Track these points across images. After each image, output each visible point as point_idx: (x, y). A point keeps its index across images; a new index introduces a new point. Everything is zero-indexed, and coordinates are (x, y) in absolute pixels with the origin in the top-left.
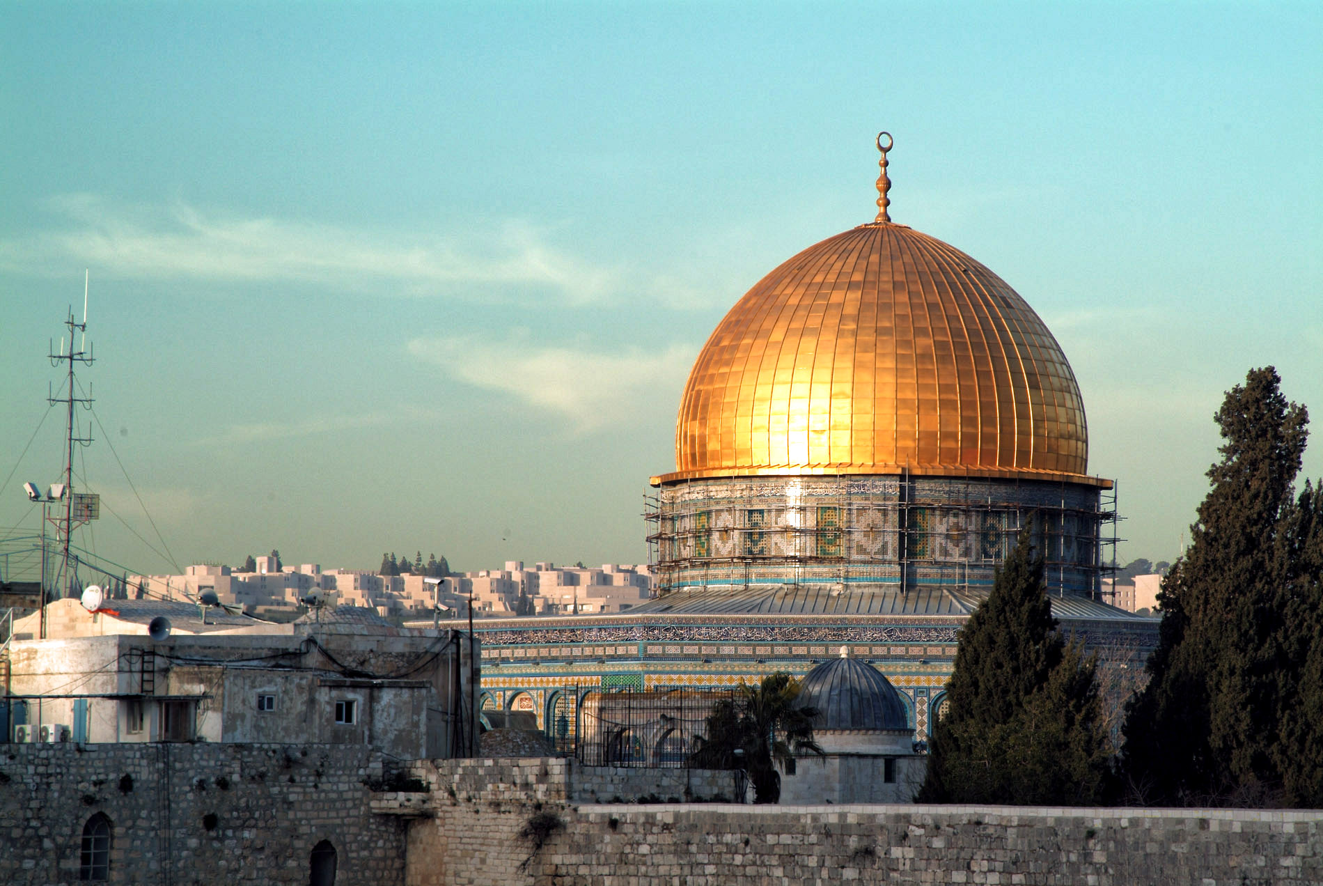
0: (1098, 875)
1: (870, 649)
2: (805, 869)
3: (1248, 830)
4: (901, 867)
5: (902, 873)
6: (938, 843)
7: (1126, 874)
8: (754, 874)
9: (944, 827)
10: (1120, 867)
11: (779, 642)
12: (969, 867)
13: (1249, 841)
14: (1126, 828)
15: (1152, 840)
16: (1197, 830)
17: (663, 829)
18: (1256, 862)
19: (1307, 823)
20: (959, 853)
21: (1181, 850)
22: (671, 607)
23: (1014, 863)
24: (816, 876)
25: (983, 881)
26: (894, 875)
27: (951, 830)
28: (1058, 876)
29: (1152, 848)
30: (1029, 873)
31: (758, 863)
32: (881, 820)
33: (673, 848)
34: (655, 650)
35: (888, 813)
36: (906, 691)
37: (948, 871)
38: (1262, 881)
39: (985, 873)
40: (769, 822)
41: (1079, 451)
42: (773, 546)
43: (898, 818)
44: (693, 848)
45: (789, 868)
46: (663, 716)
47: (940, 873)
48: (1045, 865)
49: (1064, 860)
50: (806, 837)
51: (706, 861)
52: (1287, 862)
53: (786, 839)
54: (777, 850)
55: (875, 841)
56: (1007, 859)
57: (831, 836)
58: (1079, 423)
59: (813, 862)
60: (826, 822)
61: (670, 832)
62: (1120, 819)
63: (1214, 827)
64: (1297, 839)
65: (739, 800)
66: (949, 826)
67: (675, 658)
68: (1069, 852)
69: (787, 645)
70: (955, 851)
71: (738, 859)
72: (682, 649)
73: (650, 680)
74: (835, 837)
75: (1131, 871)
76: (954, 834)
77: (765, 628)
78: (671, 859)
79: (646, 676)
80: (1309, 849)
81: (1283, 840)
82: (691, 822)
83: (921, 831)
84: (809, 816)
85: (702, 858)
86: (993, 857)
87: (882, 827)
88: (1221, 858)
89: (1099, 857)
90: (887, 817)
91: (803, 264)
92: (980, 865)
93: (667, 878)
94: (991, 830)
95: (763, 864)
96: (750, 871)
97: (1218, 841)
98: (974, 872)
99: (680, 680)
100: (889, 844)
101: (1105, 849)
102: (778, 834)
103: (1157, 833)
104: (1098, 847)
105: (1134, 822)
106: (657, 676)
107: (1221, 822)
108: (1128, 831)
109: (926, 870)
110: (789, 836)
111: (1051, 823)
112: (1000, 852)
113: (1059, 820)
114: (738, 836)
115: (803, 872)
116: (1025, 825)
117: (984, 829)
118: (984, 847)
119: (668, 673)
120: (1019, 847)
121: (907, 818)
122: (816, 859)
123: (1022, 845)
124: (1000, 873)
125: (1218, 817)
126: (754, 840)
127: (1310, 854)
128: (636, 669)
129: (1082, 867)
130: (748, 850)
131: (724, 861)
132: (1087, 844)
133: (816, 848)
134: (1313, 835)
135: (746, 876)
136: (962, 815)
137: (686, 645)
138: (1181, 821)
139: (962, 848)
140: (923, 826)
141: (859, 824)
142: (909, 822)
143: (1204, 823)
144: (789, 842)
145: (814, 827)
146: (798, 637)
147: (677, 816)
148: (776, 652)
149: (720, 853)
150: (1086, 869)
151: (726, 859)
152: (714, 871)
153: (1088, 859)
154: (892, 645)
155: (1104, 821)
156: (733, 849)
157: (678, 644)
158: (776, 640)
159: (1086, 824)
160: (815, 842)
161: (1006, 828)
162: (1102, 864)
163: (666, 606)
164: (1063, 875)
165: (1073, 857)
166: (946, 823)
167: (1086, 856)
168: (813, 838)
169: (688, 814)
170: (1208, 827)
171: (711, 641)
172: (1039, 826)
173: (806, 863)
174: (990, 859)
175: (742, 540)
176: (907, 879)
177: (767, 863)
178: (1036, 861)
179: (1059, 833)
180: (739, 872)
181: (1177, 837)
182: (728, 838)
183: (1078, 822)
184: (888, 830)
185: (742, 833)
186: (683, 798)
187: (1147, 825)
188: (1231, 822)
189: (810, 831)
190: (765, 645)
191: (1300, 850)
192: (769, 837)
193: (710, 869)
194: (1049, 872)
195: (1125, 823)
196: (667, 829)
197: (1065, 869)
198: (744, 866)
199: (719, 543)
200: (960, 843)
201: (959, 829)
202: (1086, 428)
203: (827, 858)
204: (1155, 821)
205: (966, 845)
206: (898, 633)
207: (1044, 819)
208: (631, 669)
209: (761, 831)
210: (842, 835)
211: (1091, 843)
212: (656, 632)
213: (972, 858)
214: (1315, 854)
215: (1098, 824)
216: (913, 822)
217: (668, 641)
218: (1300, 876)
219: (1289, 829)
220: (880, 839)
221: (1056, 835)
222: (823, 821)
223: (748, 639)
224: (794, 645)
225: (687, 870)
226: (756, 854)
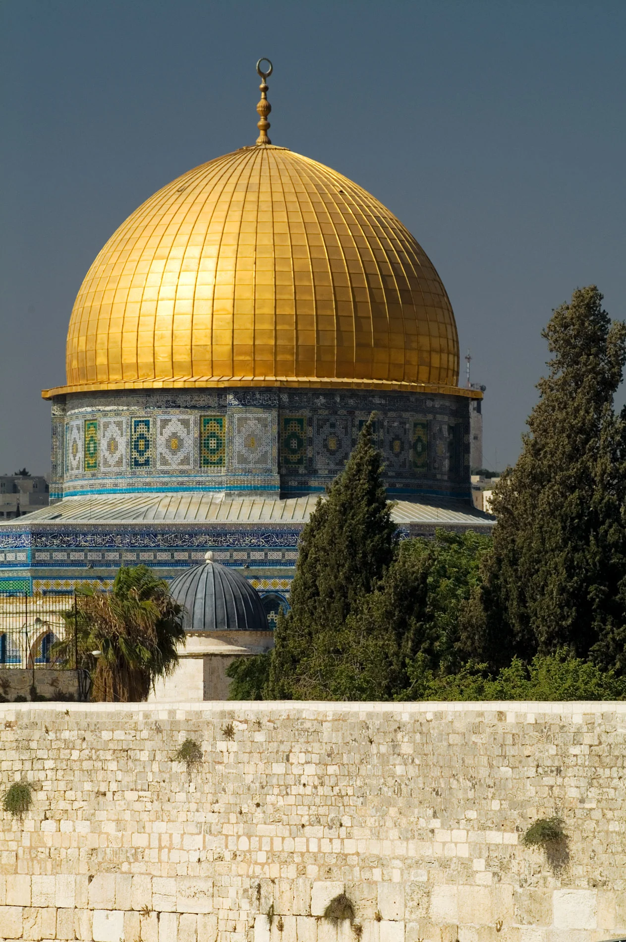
0: (406, 765)
1: (249, 554)
2: (137, 763)
3: (542, 721)
4: (225, 760)
5: (227, 766)
6: (260, 737)
7: (431, 763)
8: (91, 768)
9: (264, 721)
10: (425, 757)
11: (162, 547)
12: (288, 760)
13: (542, 731)
14: (431, 721)
15: (454, 732)
16: (496, 722)
17: (6, 726)
18: (547, 751)
19: (594, 714)
20: (279, 746)
21: (481, 741)
22: (61, 515)
23: (329, 755)
24: (147, 769)
25: (301, 772)
26: (219, 767)
27: (272, 725)
28: (369, 766)
29: (454, 739)
30: (343, 765)
31: (94, 757)
32: (207, 716)
33: (15, 744)
34: (43, 556)
35: (214, 709)
36: (283, 594)
37: (268, 763)
38: (553, 769)
39: (303, 764)
40: (104, 720)
41: (451, 364)
42: (159, 456)
43: (223, 714)
44: (33, 745)
45: (122, 762)
46: (38, 620)
47: (261, 766)
48: (357, 756)
49: (375, 751)
50: (138, 733)
51: (46, 757)
52: (574, 750)
53: (119, 735)
54: (111, 746)
55: (202, 736)
56: (323, 751)
57: (161, 732)
58: (450, 337)
59: (144, 756)
60: (156, 718)
61: (12, 730)
62: (425, 713)
63: (511, 719)
64: (585, 729)
65: (83, 698)
66: (269, 721)
67: (62, 563)
68: (379, 744)
69: (169, 550)
70: (275, 744)
71: (75, 754)
72: (68, 555)
73: (38, 585)
74: (164, 733)
75: (435, 761)
76: (274, 728)
77: (148, 535)
78: (13, 754)
79: (34, 581)
80: (596, 738)
81: (573, 730)
82: (32, 720)
83: (245, 726)
84: (141, 714)
85: (41, 754)
86: (310, 749)
87: (208, 723)
88: (516, 747)
89: (406, 749)
90: (214, 713)
91: (187, 185)
92: (298, 757)
93: (10, 773)
94: (307, 725)
95: (98, 759)
96: (87, 765)
97: (514, 732)
98: (292, 764)
99: (67, 585)
100: (214, 738)
101: (412, 741)
102: (113, 731)
103: (460, 726)
104: (406, 739)
105: (439, 716)
106: (44, 581)
107: (517, 715)
108: (432, 724)
109: (248, 763)
110: (123, 732)
111: (363, 717)
112: (316, 745)
113: (370, 715)
114: (75, 733)
115: (135, 766)
116: (340, 719)
117: (302, 724)
118: (302, 740)
119: (54, 578)
120: (334, 741)
121: (231, 715)
122: (147, 753)
123: (337, 738)
124: (316, 764)
125: (513, 709)
126: (89, 736)
127: (596, 743)
128: (24, 574)
129: (391, 758)
130: (84, 746)
131: (62, 757)
132: (396, 736)
133: (148, 743)
134: (600, 725)
135: (83, 771)
136: (280, 712)
137: (72, 551)
138: (481, 714)
139: (282, 742)
140: (246, 722)
141: (187, 721)
142: (233, 718)
143: (501, 715)
144: (123, 738)
145: (146, 723)
146: (180, 543)
147: (19, 715)
148: (159, 558)
149: (59, 749)
150: (394, 759)
151: (64, 754)
152: (54, 766)
153: (397, 751)
154: (270, 550)
155: (412, 715)
156: (71, 745)
157: (65, 551)
158: (158, 546)
159: (395, 717)
160: (146, 738)
161: (321, 723)
162: (409, 755)
163: (56, 514)
164: (374, 766)
165: (383, 749)
166: (266, 719)
167: (395, 745)
168: (145, 734)
169: (29, 712)
170: (505, 719)
171: (95, 548)
172: (352, 720)
173: (138, 758)
174: (307, 752)
175: (129, 450)
176: (231, 771)
177: (102, 758)
178: (349, 752)
179: (370, 726)
180: (76, 766)
181: (476, 729)
182: (66, 735)
183: (388, 717)
184: (213, 725)
185: (79, 730)
186: (29, 697)
187: (450, 718)
188: (525, 715)
189: (142, 728)
190: (149, 551)
191: (588, 739)
192: (104, 733)
193: (49, 764)
194: (362, 762)
195: (429, 716)
196: (10, 726)
197: (375, 760)
198: (81, 761)
199: (107, 454)
200: (280, 737)
201: (278, 724)
202: (458, 342)
203: (158, 752)
204: (457, 715)
205: (285, 739)
206: (275, 539)
207: (356, 714)
208: (20, 575)
209: (96, 728)
210: (171, 730)
211: (399, 735)
212: (44, 539)
213: (291, 751)
214: (600, 743)
215: (405, 718)
216: (236, 718)
217: (55, 547)
218: (587, 763)
219: (578, 720)
220: (207, 734)
221: (368, 728)
222: (153, 719)
223: (132, 545)
224: (176, 551)
225: (28, 765)
226: (92, 749)
